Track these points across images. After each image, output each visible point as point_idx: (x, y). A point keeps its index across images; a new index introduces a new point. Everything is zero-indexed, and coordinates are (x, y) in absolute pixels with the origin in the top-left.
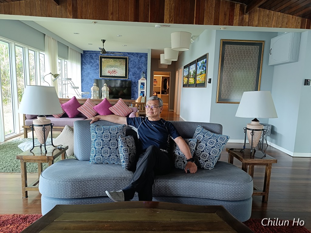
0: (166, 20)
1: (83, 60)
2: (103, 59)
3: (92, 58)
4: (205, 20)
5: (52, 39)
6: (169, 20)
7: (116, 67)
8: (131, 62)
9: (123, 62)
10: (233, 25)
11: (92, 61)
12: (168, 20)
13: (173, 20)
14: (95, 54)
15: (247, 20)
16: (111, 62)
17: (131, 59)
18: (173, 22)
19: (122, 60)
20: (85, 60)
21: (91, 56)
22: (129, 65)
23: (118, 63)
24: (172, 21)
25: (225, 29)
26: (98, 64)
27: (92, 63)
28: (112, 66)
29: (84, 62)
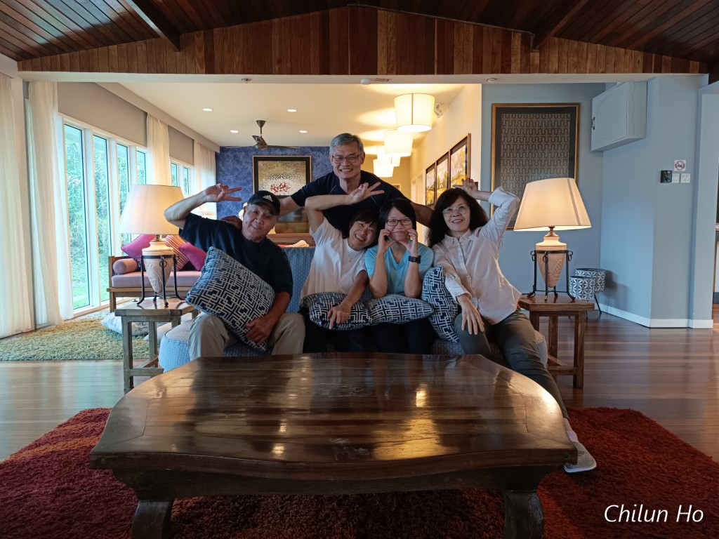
0: (382, 69)
1: (221, 165)
2: (260, 163)
3: (238, 161)
4: (456, 65)
5: (160, 123)
6: (387, 69)
7: (288, 176)
8: (317, 165)
9: (302, 165)
10: (510, 73)
11: (238, 167)
12: (385, 68)
13: (395, 68)
14: (243, 154)
15: (537, 62)
16: (278, 167)
17: (318, 158)
18: (395, 72)
19: (298, 162)
20: (224, 165)
21: (235, 156)
22: (314, 172)
23: (290, 168)
24: (392, 69)
25: (496, 82)
26: (249, 174)
27: (238, 170)
28: (278, 176)
29: (222, 171)
